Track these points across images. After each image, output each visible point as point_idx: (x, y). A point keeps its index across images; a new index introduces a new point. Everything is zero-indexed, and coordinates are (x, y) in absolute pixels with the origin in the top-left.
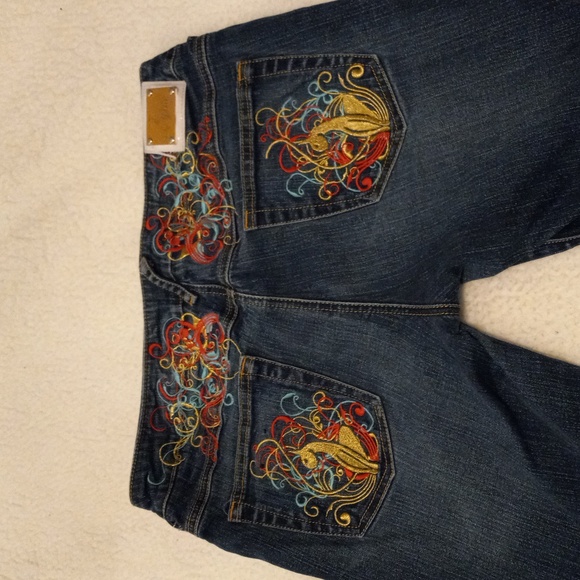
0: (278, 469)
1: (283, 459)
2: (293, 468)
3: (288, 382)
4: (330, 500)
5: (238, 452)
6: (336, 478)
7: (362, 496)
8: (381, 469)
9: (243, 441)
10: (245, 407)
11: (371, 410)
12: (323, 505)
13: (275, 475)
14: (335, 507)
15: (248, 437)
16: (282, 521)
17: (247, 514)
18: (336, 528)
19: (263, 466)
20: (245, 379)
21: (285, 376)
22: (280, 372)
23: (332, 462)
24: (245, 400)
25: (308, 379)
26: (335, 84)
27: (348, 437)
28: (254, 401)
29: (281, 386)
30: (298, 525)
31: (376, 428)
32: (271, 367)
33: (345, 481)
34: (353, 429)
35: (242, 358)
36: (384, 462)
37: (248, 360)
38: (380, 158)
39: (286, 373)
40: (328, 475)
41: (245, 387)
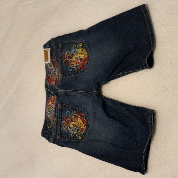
0: (66, 128)
1: (66, 126)
2: (68, 127)
3: (68, 109)
4: (76, 134)
5: (58, 124)
6: (77, 129)
7: (83, 133)
8: (87, 127)
9: (59, 122)
10: (59, 115)
11: (84, 114)
12: (75, 135)
13: (65, 129)
14: (77, 135)
15: (60, 121)
16: (68, 138)
17: (61, 137)
18: (78, 139)
19: (63, 127)
20: (59, 108)
21: (67, 108)
22: (66, 107)
23: (76, 126)
24: (59, 113)
25: (72, 108)
26: (76, 48)
27: (79, 120)
28: (61, 113)
29: (67, 110)
30: (71, 139)
31: (85, 118)
32: (65, 106)
33: (79, 130)
34: (81, 119)
35: (58, 104)
36: (87, 125)
37: (60, 104)
38: (86, 62)
39: (68, 107)
40: (75, 129)
41: (59, 110)
